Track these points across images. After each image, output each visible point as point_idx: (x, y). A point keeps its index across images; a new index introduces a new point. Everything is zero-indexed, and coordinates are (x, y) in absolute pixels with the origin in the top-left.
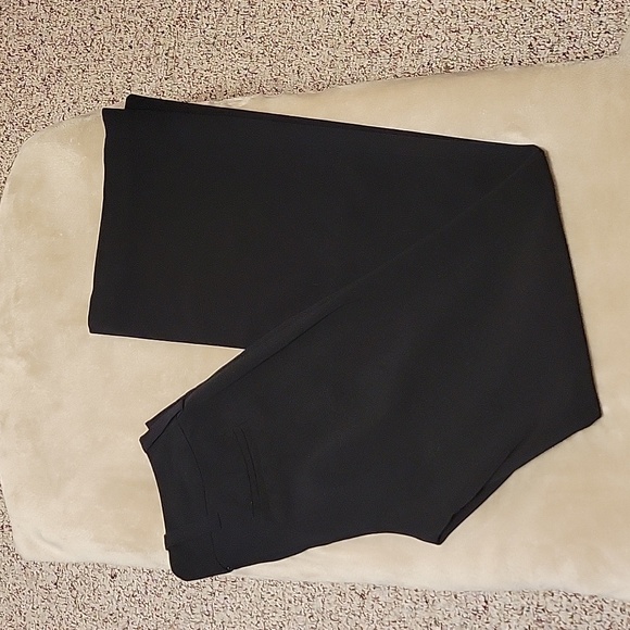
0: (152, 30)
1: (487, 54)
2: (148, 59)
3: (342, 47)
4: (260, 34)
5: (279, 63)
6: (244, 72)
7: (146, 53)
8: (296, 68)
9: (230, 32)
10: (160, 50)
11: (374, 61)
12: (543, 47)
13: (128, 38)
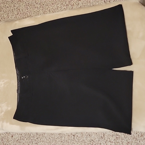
0: (13, 3)
1: (94, 4)
2: (13, 10)
3: (60, 4)
4: (39, 2)
5: (44, 9)
6: (36, 12)
7: (12, 8)
8: (49, 10)
9: (32, 2)
10: (15, 8)
11: (67, 7)
12: (107, 1)
13: (7, 5)
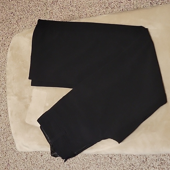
0: (45, 6)
1: (139, 6)
2: (45, 13)
3: (98, 7)
4: (75, 5)
5: (81, 12)
6: (71, 15)
7: (44, 12)
8: (85, 14)
9: (67, 5)
10: (48, 11)
11: (107, 10)
12: (154, 3)
13: (39, 8)
